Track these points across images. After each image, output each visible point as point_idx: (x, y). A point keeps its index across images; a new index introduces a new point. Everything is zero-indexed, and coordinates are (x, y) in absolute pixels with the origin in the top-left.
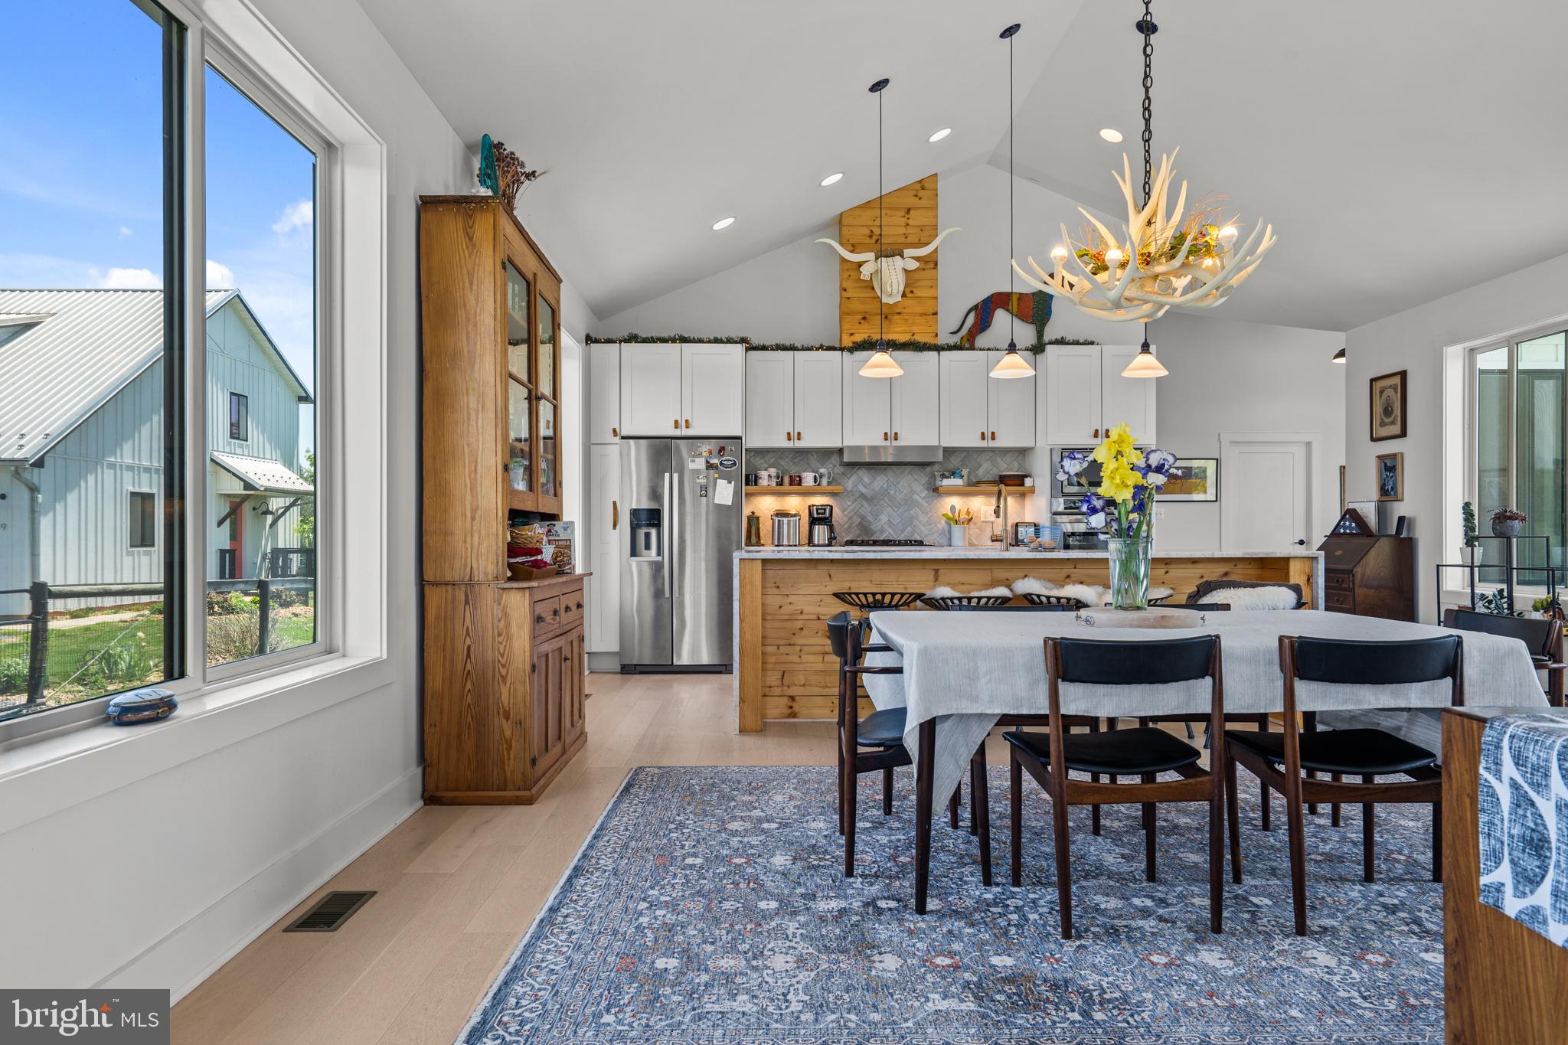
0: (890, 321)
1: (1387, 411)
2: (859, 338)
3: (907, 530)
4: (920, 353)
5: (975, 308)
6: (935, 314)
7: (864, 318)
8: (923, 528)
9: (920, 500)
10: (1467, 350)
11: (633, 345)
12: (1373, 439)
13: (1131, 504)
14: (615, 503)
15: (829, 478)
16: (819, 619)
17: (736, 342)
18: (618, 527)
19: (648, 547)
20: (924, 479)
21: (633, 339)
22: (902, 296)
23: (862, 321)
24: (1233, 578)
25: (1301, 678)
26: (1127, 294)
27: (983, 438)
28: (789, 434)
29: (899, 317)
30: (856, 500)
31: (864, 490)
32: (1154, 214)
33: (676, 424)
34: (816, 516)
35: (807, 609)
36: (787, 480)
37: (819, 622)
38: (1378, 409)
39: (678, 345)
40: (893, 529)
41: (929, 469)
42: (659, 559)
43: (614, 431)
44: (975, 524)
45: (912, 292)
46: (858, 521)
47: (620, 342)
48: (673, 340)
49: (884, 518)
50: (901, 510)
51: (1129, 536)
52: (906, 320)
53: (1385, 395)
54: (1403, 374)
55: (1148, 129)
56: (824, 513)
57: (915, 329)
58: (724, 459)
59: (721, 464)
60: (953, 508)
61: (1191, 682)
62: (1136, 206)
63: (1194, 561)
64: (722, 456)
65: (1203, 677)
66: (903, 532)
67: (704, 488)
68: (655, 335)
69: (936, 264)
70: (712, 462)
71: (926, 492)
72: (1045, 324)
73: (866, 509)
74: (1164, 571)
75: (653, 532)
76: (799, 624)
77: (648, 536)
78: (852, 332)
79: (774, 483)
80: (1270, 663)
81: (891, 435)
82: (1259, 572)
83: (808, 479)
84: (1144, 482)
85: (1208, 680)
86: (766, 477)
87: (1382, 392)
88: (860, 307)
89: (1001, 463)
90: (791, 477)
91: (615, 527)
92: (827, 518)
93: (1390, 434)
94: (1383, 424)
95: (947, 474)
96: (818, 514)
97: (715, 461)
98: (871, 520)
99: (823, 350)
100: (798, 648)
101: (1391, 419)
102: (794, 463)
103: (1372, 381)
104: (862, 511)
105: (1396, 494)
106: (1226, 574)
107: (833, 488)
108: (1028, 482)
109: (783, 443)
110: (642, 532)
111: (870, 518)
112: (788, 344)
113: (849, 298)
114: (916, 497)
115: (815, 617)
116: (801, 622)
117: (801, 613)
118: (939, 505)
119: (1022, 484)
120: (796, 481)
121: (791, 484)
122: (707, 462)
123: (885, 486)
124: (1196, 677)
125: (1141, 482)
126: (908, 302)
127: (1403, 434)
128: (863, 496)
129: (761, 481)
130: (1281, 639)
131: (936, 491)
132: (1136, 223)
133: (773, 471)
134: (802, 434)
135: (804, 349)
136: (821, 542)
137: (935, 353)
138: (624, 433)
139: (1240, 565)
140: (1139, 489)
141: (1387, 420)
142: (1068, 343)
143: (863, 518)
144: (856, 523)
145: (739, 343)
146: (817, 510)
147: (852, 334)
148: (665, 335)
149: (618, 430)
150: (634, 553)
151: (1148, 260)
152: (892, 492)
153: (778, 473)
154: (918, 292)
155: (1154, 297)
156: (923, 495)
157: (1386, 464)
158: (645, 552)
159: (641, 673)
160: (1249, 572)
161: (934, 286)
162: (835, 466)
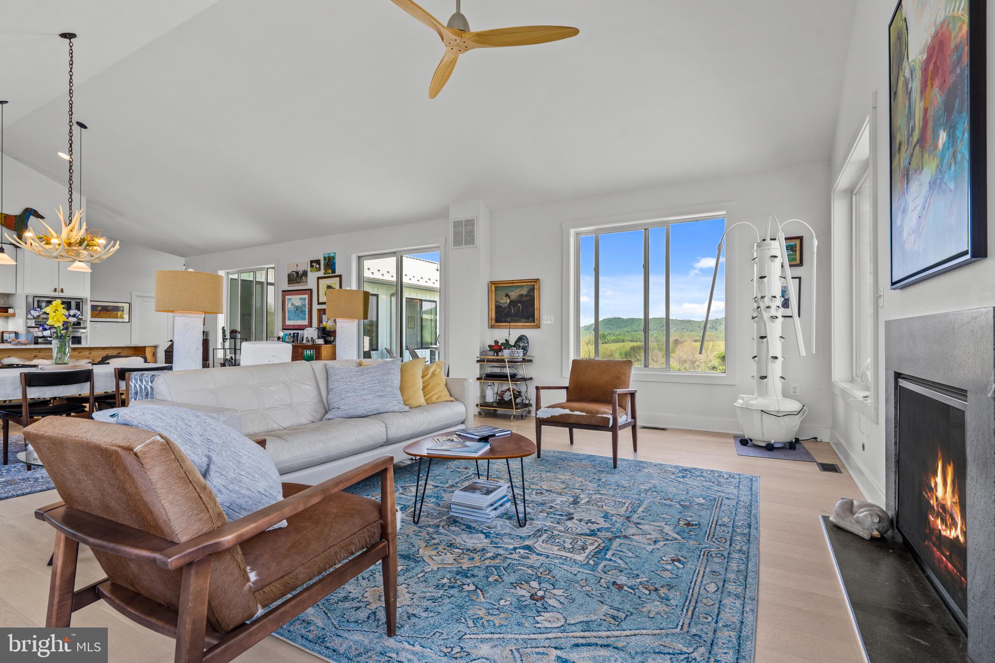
10: (226, 272)
13: (62, 328)
24: (122, 354)
25: (122, 380)
26: (61, 254)
32: (73, 228)
51: (61, 338)
55: (71, 198)
61: (82, 384)
62: (65, 224)
63: (104, 348)
65: (87, 382)
74: (88, 353)
80: (112, 376)
82: (134, 352)
84: (67, 320)
85: (89, 383)
106: (119, 353)
108: (11, 311)
119: (7, 312)
124: (84, 382)
125: (66, 320)
130: (115, 369)
132: (65, 231)
139: (125, 350)
140: (65, 323)
151: (70, 244)
155: (73, 257)
160: (130, 352)
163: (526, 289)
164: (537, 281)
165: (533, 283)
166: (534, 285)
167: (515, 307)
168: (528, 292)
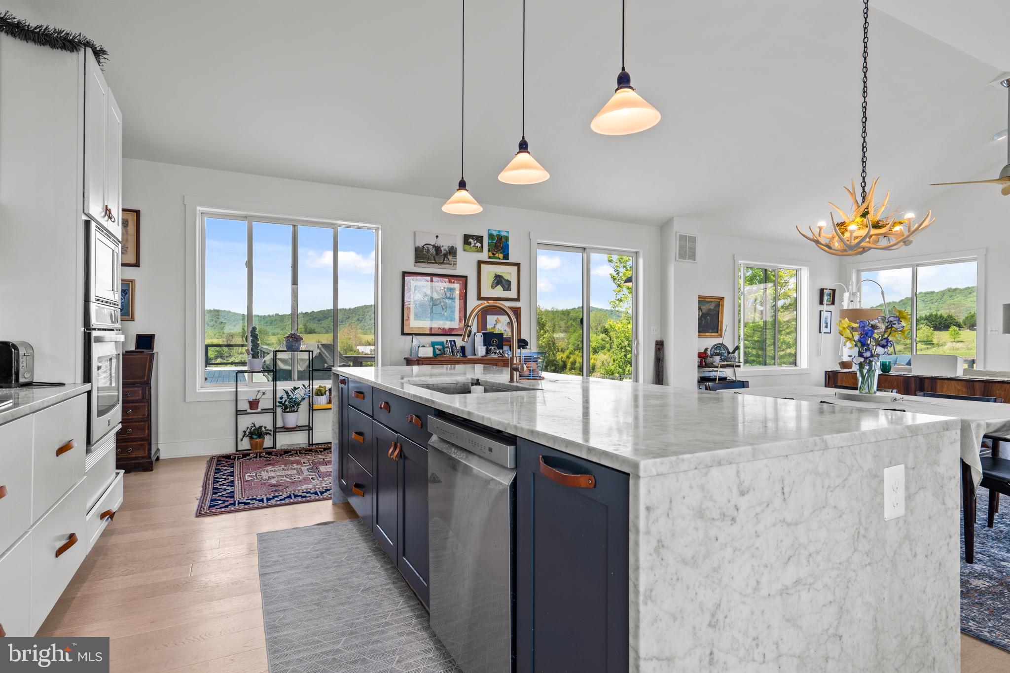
54: (138, 213)
127: (137, 264)
163: (713, 305)
164: (722, 299)
165: (719, 300)
166: (719, 302)
167: (705, 319)
168: (715, 307)
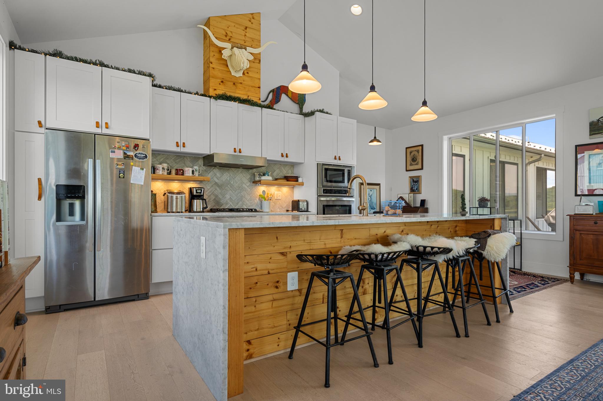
0: (236, 86)
1: (414, 160)
2: (220, 92)
3: (240, 203)
4: (252, 107)
5: (273, 91)
6: (259, 88)
7: (222, 82)
8: (247, 202)
9: (246, 187)
10: (449, 138)
11: (58, 59)
12: (407, 171)
14: (40, 180)
15: (199, 172)
16: (269, 273)
17: (145, 75)
18: (43, 199)
19: (72, 213)
20: (249, 176)
21: (57, 54)
22: (243, 74)
23: (221, 83)
27: (282, 156)
28: (177, 143)
29: (241, 85)
30: (212, 186)
31: (217, 181)
33: (98, 125)
34: (195, 194)
35: (259, 267)
36: (173, 172)
37: (269, 275)
38: (409, 159)
39: (99, 68)
40: (232, 203)
41: (251, 171)
42: (84, 223)
43: (40, 123)
44: (272, 201)
45: (248, 73)
46: (214, 198)
47: (46, 55)
48: (95, 64)
49: (228, 196)
50: (237, 192)
52: (245, 88)
53: (412, 154)
54: (422, 146)
56: (201, 193)
57: (249, 94)
58: (138, 152)
59: (136, 156)
60: (264, 191)
64: (136, 150)
66: (237, 204)
67: (122, 172)
68: (79, 56)
69: (260, 61)
70: (128, 154)
71: (249, 183)
72: (303, 105)
73: (218, 191)
75: (77, 204)
76: (255, 280)
77: (72, 206)
78: (216, 88)
79: (166, 173)
81: (237, 150)
83: (188, 172)
86: (161, 169)
87: (411, 153)
88: (220, 75)
89: (284, 170)
90: (177, 170)
91: (40, 198)
92: (201, 196)
93: (415, 169)
94: (411, 165)
95: (262, 174)
96: (197, 192)
97: (131, 153)
98: (221, 198)
99: (198, 95)
100: (254, 299)
101: (416, 163)
102: (176, 163)
103: (406, 148)
104: (216, 192)
105: (419, 191)
107: (201, 178)
108: (300, 180)
109: (173, 148)
110: (66, 203)
111: (220, 196)
112: (177, 87)
113: (213, 68)
114: (244, 185)
115: (266, 272)
116: (256, 277)
117: (256, 270)
118: (255, 190)
119: (297, 181)
120: (180, 172)
121: (177, 174)
122: (125, 153)
123: (228, 179)
126: (246, 78)
127: (422, 169)
128: (216, 183)
129: (158, 171)
131: (256, 183)
133: (165, 165)
134: (186, 144)
135: (185, 92)
136: (198, 210)
137: (260, 108)
138: (48, 126)
141: (413, 163)
142: (324, 113)
143: (217, 196)
144: (212, 199)
145: (148, 76)
146: (196, 190)
147: (215, 90)
148: (88, 59)
149: (43, 123)
150: (59, 218)
152: (232, 183)
153: (168, 167)
154: (251, 74)
156: (248, 185)
157: (413, 180)
158: (70, 218)
159: (66, 310)
161: (259, 72)
162: (200, 166)
